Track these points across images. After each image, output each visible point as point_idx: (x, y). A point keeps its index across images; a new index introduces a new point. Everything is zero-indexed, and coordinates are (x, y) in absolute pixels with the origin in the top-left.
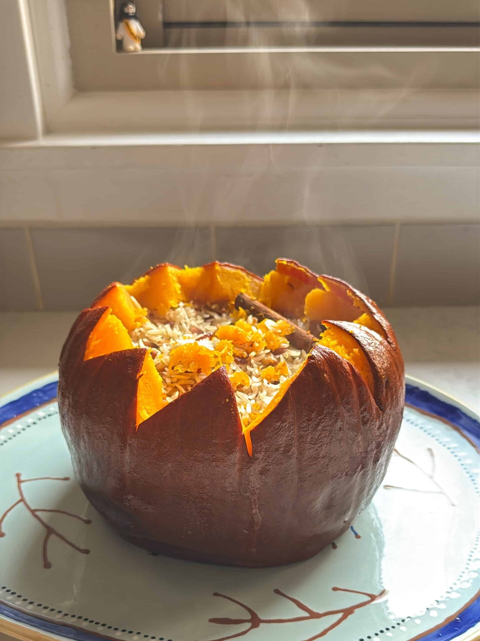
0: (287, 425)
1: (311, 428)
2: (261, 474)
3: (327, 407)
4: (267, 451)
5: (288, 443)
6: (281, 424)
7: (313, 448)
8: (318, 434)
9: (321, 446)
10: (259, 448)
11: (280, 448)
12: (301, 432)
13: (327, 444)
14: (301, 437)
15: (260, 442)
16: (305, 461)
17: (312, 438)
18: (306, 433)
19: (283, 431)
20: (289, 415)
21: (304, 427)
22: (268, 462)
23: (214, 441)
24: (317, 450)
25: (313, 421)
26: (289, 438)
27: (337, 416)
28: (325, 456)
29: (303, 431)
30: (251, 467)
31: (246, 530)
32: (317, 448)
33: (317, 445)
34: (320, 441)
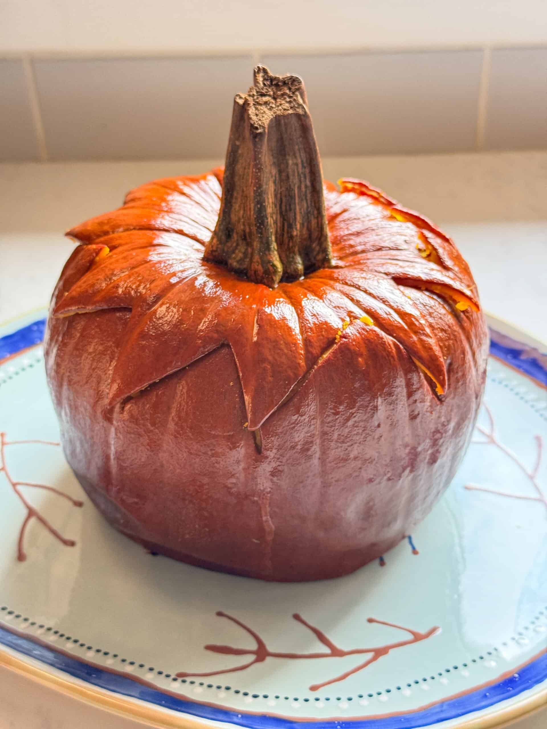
0: (307, 420)
1: (338, 423)
2: (273, 476)
3: (361, 399)
4: (280, 449)
5: (307, 441)
6: (298, 417)
7: (341, 447)
8: (347, 430)
9: (352, 445)
10: (270, 445)
11: (296, 445)
12: (325, 427)
13: (360, 443)
14: (324, 434)
15: (270, 437)
16: (330, 463)
17: (339, 435)
18: (332, 429)
19: (300, 426)
20: (309, 408)
21: (329, 423)
22: (281, 462)
23: (213, 433)
24: (347, 449)
25: (342, 414)
26: (309, 435)
27: (373, 410)
28: (357, 457)
29: (327, 426)
30: (259, 467)
31: (257, 539)
32: (346, 447)
33: (346, 443)
34: (351, 438)
